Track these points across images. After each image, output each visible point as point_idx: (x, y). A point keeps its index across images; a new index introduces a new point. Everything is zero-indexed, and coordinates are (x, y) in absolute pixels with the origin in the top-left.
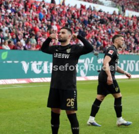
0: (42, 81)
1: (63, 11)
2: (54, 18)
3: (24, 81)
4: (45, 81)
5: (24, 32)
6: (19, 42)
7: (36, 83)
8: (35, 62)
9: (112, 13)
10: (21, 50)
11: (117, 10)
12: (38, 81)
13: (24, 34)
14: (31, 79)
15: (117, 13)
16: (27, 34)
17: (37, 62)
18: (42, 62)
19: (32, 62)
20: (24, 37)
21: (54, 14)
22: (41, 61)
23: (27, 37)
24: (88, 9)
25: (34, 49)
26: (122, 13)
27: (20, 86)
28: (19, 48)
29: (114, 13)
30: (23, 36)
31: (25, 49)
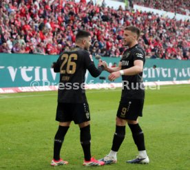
0: (32, 90)
1: (58, 6)
2: (48, 14)
3: (10, 91)
4: (36, 90)
5: (10, 30)
6: (5, 44)
7: (24, 92)
8: (25, 67)
9: (117, 9)
10: (7, 53)
11: (123, 5)
12: (28, 90)
13: (12, 34)
14: (20, 88)
15: (124, 8)
16: (15, 34)
17: (27, 68)
18: (33, 67)
19: (21, 67)
20: (11, 38)
21: (47, 9)
22: (31, 66)
23: (14, 37)
24: (89, 3)
25: (23, 51)
26: (129, 8)
27: (6, 97)
28: (4, 50)
29: (120, 9)
30: (10, 36)
31: (12, 51)
